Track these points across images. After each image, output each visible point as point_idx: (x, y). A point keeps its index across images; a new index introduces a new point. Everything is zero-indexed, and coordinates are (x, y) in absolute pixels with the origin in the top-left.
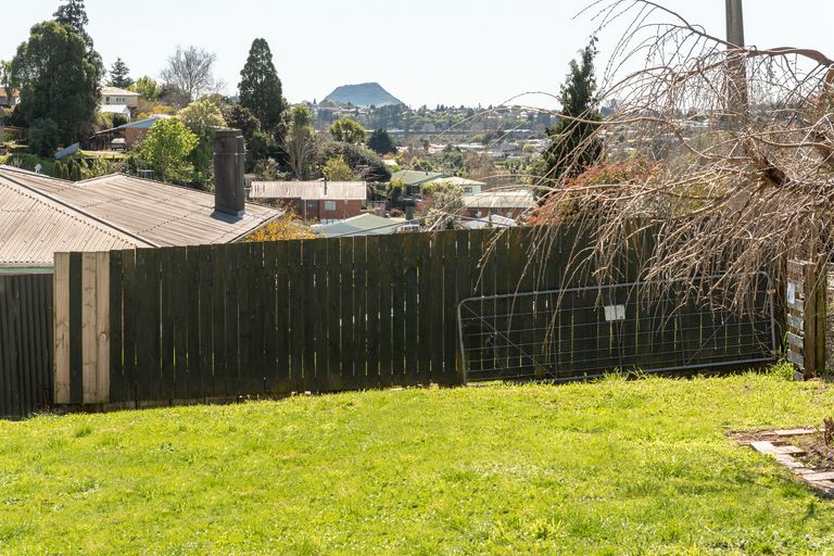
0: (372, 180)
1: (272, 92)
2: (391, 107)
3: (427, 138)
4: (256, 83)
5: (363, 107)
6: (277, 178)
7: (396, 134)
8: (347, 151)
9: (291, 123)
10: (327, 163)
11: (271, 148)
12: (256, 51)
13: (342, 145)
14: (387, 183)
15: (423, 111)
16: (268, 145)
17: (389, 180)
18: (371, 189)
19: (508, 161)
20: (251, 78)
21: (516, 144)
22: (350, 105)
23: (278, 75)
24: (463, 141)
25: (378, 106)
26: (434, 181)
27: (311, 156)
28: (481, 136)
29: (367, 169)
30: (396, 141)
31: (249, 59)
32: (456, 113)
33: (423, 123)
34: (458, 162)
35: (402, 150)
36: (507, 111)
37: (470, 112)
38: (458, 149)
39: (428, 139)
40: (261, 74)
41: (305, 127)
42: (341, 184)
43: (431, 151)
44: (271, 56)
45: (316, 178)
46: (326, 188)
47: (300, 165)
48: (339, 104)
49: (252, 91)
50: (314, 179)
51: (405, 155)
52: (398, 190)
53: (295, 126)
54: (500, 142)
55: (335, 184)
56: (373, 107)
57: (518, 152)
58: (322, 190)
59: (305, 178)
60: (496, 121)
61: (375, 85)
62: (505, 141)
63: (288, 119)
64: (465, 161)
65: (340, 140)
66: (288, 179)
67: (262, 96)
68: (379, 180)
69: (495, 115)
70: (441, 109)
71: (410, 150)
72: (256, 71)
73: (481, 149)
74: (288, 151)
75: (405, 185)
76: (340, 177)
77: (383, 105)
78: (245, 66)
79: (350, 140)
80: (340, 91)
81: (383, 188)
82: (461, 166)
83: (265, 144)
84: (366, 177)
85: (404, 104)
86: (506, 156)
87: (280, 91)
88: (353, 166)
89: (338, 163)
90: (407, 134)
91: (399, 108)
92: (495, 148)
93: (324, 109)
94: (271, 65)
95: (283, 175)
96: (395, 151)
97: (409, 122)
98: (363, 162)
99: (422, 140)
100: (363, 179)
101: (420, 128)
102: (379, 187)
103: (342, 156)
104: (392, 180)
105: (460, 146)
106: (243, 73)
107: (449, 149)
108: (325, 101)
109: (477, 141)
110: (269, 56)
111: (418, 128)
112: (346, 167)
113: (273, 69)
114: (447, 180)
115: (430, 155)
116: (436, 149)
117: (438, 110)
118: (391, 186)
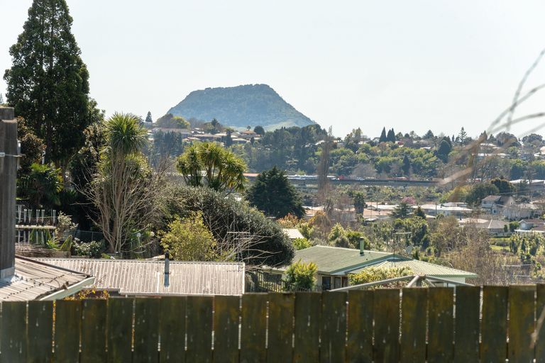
0: (257, 262)
1: (68, 89)
2: (293, 131)
3: (363, 190)
4: (40, 72)
5: (240, 130)
6: (73, 253)
7: (304, 182)
8: (209, 205)
9: (105, 150)
10: (171, 225)
11: (64, 195)
12: (42, 11)
13: (201, 192)
14: (285, 269)
15: (354, 141)
16: (59, 189)
17: (289, 263)
18: (255, 278)
19: (515, 237)
20: (31, 62)
21: (532, 206)
22: (215, 126)
23: (81, 56)
24: (430, 199)
25: (271, 128)
26: (376, 268)
27: (141, 212)
28: (466, 190)
29: (247, 239)
30: (302, 195)
31: (28, 26)
32: (418, 146)
33: (353, 162)
34: (420, 238)
35: (312, 212)
36: (516, 144)
37: (445, 146)
38: (420, 213)
39: (364, 193)
40: (50, 54)
41: (131, 157)
42: (196, 267)
43: (368, 215)
44: (70, 20)
45: (148, 254)
46: (167, 273)
47: (118, 229)
48: (194, 123)
49: (31, 86)
50: (145, 256)
51: (318, 220)
52: (305, 282)
53: (112, 155)
54: (500, 202)
55: (186, 266)
56: (259, 130)
57: (535, 222)
58: (159, 275)
59: (128, 252)
60: (493, 162)
61: (264, 90)
62: (511, 201)
63: (98, 141)
64: (432, 236)
65: (196, 181)
66: (95, 255)
67: (50, 96)
68: (270, 262)
69: (491, 151)
70: (389, 137)
71: (330, 212)
72: (40, 49)
73: (465, 215)
74: (97, 202)
75: (320, 273)
76: (196, 253)
77: (279, 127)
78: (20, 39)
79: (215, 185)
80: (197, 98)
81: (277, 278)
82: (426, 244)
83: (53, 187)
84: (245, 254)
85: (318, 126)
86: (513, 228)
87: (85, 88)
88: (220, 233)
89: (192, 228)
90: (323, 182)
91: (309, 133)
92: (492, 213)
93: (165, 131)
94: (69, 37)
95: (85, 247)
96: (300, 213)
97: (328, 160)
98: (241, 227)
99: (351, 194)
100: (238, 258)
101: (348, 172)
102: (268, 277)
103: (200, 213)
104: (295, 262)
105: (424, 207)
106: (14, 51)
107: (403, 212)
108: (169, 116)
109: (456, 199)
110: (67, 20)
111: (344, 172)
112: (206, 235)
113: (74, 47)
114: (400, 265)
115: (365, 223)
116: (378, 211)
117: (383, 138)
118: (292, 273)
